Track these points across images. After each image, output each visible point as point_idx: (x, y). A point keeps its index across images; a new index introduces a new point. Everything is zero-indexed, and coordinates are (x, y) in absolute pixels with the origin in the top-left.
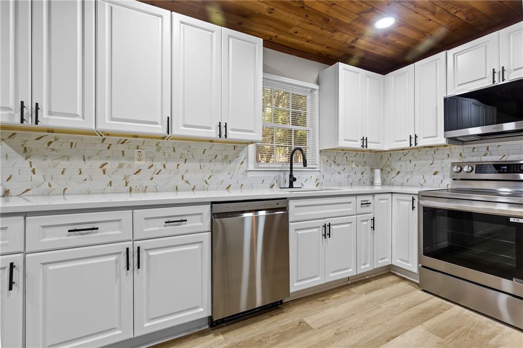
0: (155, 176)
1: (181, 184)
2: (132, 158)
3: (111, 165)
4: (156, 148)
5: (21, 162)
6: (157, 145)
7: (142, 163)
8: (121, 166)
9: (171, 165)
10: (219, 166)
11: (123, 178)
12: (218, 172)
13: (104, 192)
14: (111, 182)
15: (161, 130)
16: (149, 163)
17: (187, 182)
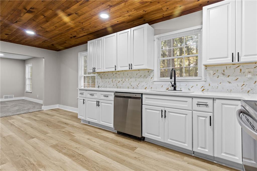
0: (123, 83)
1: (130, 86)
2: (118, 78)
3: (114, 80)
4: (123, 74)
5: (101, 80)
6: (123, 73)
7: (120, 79)
8: (115, 80)
9: (127, 80)
10: (142, 79)
11: (116, 84)
12: (142, 82)
13: (112, 88)
14: (114, 85)
15: (114, 69)
16: (121, 79)
17: (131, 85)
